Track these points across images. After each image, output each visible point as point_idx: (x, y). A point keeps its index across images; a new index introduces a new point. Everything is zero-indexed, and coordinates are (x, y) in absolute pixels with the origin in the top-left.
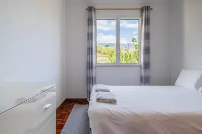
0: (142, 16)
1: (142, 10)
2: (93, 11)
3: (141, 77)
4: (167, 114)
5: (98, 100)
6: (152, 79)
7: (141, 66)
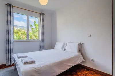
0: (40, 17)
1: (41, 14)
2: (12, 7)
3: (40, 46)
4: (58, 62)
5: (25, 63)
6: (45, 47)
7: (40, 41)
